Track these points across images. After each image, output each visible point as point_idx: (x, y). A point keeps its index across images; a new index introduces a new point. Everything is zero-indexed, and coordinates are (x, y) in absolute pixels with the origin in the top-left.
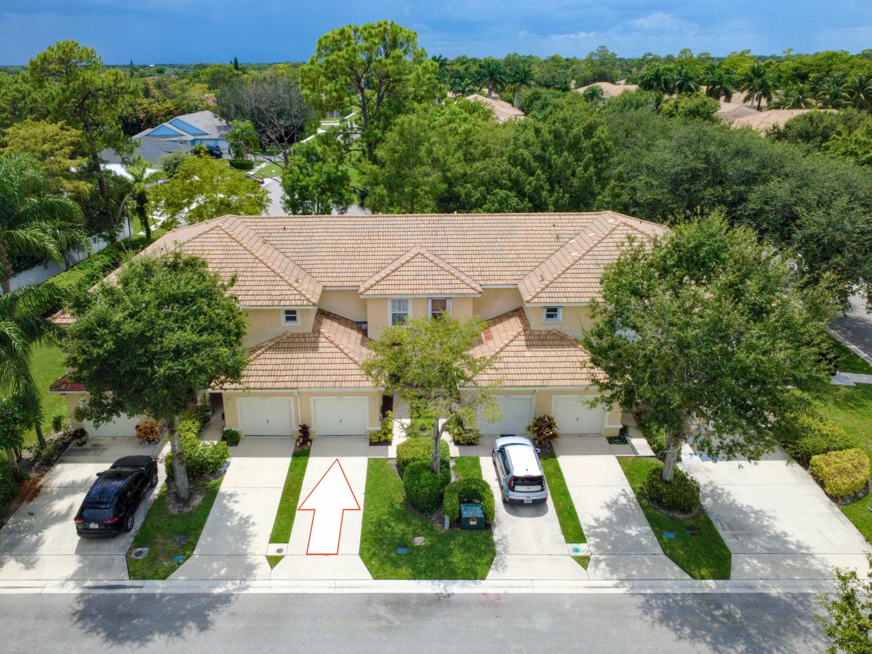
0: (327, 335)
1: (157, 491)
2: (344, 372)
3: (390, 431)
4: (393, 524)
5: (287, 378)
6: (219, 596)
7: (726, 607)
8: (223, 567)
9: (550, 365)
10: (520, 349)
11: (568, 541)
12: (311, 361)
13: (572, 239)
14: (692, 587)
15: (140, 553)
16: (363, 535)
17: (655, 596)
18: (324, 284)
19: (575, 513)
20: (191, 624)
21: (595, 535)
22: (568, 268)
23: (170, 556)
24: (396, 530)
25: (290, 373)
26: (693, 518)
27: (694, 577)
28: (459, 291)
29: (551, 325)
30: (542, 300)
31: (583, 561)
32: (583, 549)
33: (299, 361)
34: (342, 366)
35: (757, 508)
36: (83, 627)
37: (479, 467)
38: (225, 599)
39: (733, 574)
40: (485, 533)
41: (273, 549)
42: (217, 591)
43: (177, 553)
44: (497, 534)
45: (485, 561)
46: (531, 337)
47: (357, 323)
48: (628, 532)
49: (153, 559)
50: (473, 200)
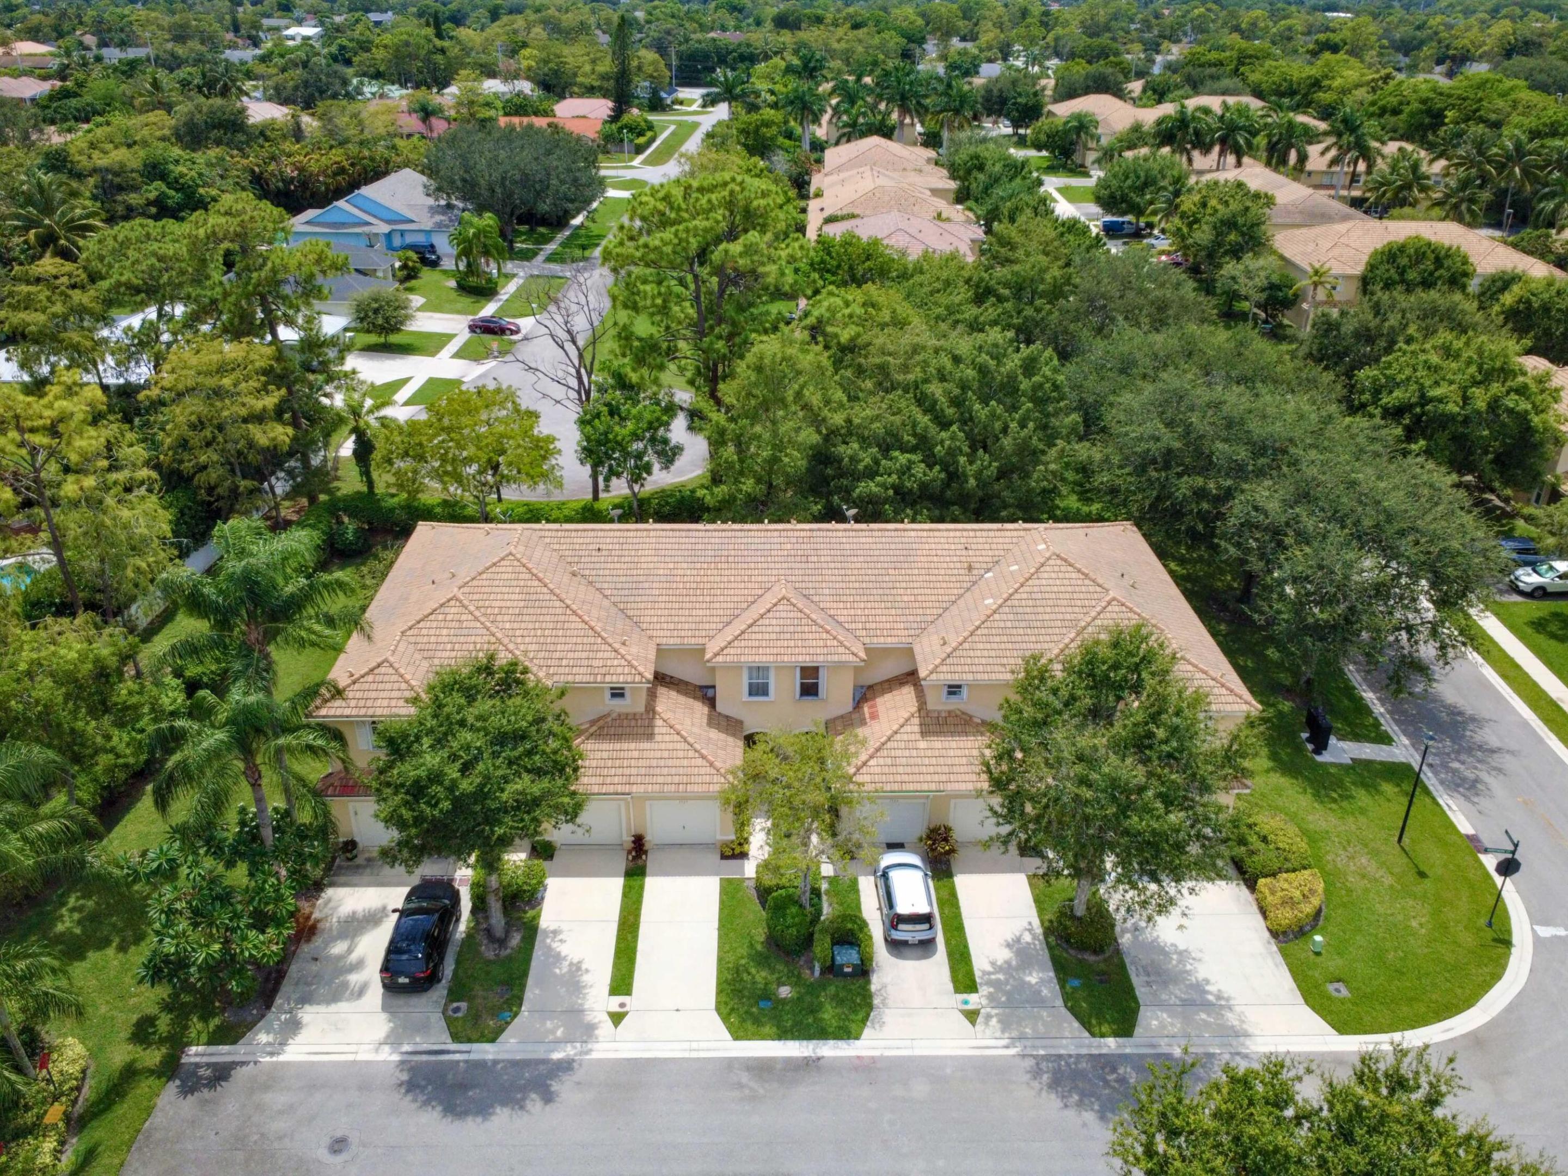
0: (665, 716)
1: (462, 927)
2: (689, 771)
3: (747, 840)
4: (753, 971)
5: (616, 780)
6: (560, 1061)
7: (1121, 1071)
8: (558, 1027)
9: (949, 761)
10: (913, 737)
11: (957, 990)
12: (646, 754)
13: (988, 570)
14: (1090, 1046)
15: (457, 1010)
16: (719, 984)
17: (1046, 1058)
18: (658, 641)
19: (969, 955)
20: (533, 1096)
21: (989, 983)
22: (978, 628)
23: (495, 1012)
24: (758, 978)
25: (620, 771)
26: (1105, 960)
27: (1093, 1035)
28: (836, 658)
29: (954, 704)
30: (942, 676)
31: (972, 1016)
32: (974, 1000)
33: (630, 754)
34: (685, 762)
35: (1182, 947)
36: (415, 1100)
37: (857, 891)
38: (566, 1066)
39: (1138, 1031)
40: (861, 981)
41: (614, 1003)
42: (557, 1056)
43: (501, 1009)
44: (876, 982)
45: (860, 1017)
46: (928, 720)
47: (701, 687)
48: (1028, 979)
49: (475, 1017)
50: (861, 467)
